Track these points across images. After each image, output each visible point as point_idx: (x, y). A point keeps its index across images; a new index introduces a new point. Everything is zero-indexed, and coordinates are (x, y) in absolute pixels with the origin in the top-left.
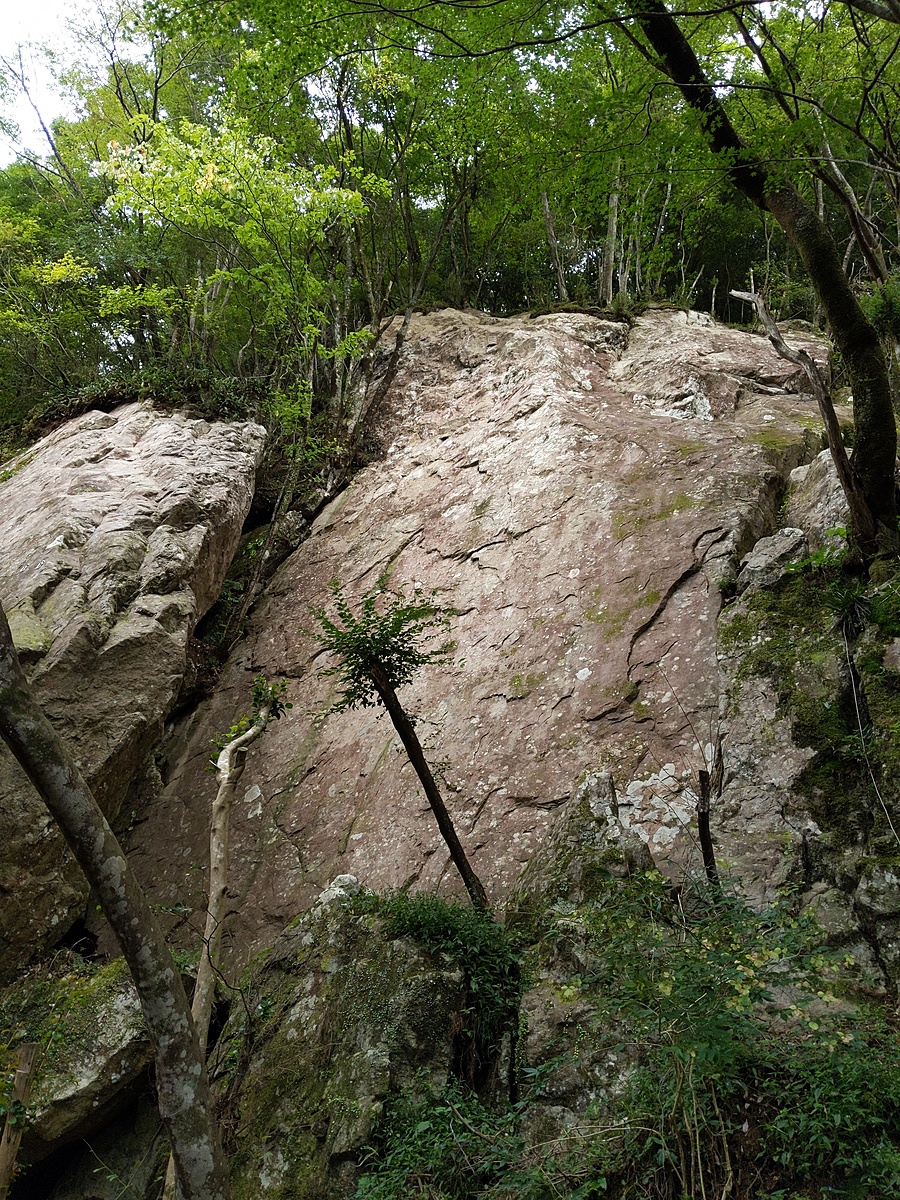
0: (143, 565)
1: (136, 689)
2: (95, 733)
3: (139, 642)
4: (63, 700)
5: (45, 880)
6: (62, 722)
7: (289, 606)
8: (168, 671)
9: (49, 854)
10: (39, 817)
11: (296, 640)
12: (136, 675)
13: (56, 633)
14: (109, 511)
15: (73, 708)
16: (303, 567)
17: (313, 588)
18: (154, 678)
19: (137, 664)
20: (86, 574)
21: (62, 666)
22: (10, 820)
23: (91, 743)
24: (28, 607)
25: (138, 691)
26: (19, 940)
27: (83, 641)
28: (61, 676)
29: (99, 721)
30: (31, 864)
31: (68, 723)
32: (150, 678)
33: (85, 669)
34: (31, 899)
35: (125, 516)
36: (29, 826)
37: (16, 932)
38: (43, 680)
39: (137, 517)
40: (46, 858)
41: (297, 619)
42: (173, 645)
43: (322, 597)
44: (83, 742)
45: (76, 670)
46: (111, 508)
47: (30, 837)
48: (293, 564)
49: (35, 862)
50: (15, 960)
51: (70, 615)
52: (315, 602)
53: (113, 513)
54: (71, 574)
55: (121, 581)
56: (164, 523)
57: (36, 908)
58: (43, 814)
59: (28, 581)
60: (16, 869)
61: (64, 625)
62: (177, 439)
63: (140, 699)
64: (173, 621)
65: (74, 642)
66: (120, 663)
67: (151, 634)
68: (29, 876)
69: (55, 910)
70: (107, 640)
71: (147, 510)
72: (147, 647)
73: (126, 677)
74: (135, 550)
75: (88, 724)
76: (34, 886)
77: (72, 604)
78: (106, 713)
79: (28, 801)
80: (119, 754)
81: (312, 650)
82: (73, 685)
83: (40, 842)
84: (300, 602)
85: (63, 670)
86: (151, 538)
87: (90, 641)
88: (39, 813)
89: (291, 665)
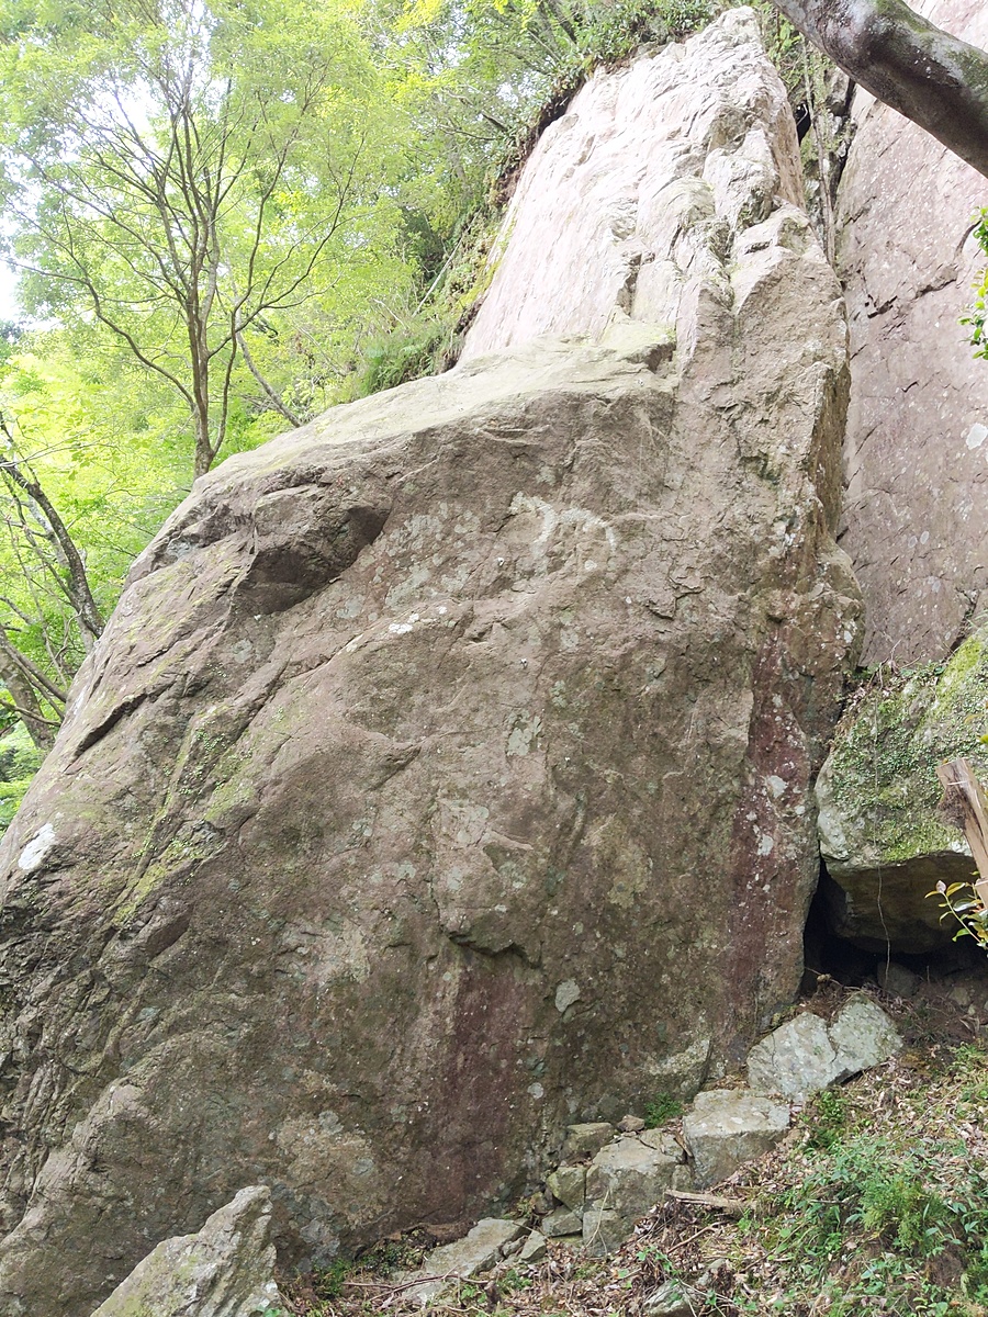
0: (717, 206)
1: (799, 337)
2: (781, 407)
3: (774, 279)
4: (726, 384)
5: (814, 595)
6: (738, 409)
7: (882, 216)
8: (825, 299)
9: (804, 565)
10: (772, 525)
11: (920, 243)
12: (791, 320)
13: (672, 319)
14: (640, 180)
15: (741, 389)
16: (872, 166)
17: (904, 176)
18: (813, 315)
19: (783, 307)
20: (661, 249)
21: (703, 345)
22: (742, 539)
23: (783, 421)
24: (621, 315)
25: (802, 338)
26: (820, 671)
27: (711, 306)
28: (708, 357)
29: (778, 391)
30: (790, 581)
31: (745, 408)
32: (808, 316)
33: (729, 338)
34: (810, 621)
35: (661, 171)
36: (767, 539)
37: (813, 662)
38: (692, 370)
39: (676, 162)
40: (803, 570)
41: (905, 222)
42: (814, 266)
43: (925, 176)
44: (774, 422)
45: (720, 344)
46: (640, 176)
47: (775, 552)
48: (856, 171)
49: (794, 578)
50: (827, 694)
51: (675, 292)
52: (918, 188)
53: (645, 179)
54: (643, 259)
55: (706, 230)
56: (710, 151)
57: (821, 629)
58: (774, 521)
59: (602, 294)
60: (778, 593)
61: (676, 305)
62: (659, 72)
63: (812, 345)
64: (796, 240)
65: (701, 313)
66: (765, 314)
67: (781, 263)
68: (795, 595)
69: (843, 626)
70: (733, 297)
71: (683, 148)
72: (784, 282)
73: (779, 328)
74: (699, 193)
75: (768, 400)
76: (806, 605)
77: (668, 281)
78: (781, 378)
79: (751, 512)
80: (821, 420)
81: (953, 239)
82: (727, 363)
83: (788, 554)
84: (896, 202)
85: (707, 350)
86: (706, 175)
87: (718, 303)
88: (770, 522)
89: (933, 274)
